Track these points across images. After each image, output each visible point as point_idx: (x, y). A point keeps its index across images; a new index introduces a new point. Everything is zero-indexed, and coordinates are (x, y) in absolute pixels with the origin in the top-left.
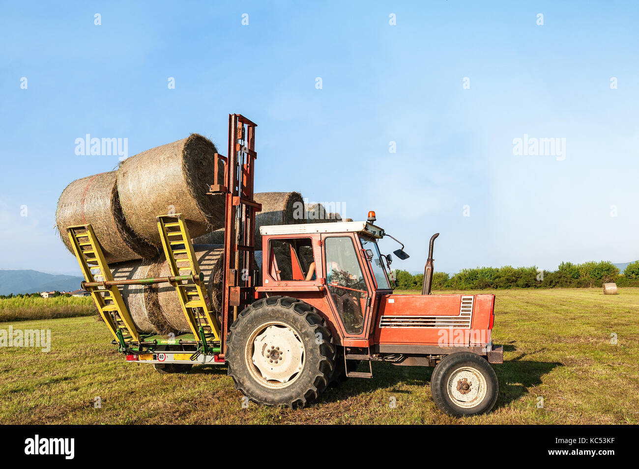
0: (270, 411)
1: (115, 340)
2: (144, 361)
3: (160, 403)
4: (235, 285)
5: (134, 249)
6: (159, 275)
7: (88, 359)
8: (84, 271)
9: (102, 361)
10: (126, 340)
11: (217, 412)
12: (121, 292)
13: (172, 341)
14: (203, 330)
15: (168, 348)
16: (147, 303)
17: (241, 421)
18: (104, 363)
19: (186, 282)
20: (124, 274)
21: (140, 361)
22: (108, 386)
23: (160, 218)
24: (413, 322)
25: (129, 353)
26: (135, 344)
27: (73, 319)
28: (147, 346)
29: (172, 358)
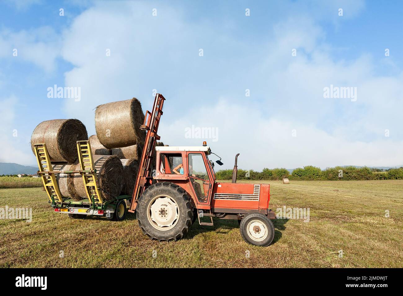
0: (123, 240)
1: (50, 201)
2: (63, 212)
3: (69, 235)
4: (144, 176)
5: (64, 158)
6: (75, 169)
7: (36, 210)
8: (39, 166)
9: (43, 211)
10: (55, 201)
11: (97, 240)
12: (56, 177)
13: (78, 203)
14: (94, 197)
15: (76, 206)
16: (68, 183)
17: (108, 245)
18: (44, 212)
19: (88, 173)
20: (58, 168)
21: (61, 212)
22: (44, 224)
23: (78, 142)
24: (229, 197)
25: (56, 208)
26: (60, 203)
27: (32, 189)
28: (66, 204)
29: (77, 211)
